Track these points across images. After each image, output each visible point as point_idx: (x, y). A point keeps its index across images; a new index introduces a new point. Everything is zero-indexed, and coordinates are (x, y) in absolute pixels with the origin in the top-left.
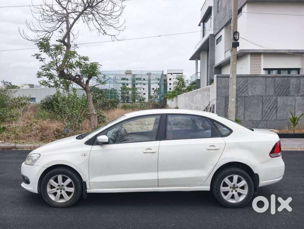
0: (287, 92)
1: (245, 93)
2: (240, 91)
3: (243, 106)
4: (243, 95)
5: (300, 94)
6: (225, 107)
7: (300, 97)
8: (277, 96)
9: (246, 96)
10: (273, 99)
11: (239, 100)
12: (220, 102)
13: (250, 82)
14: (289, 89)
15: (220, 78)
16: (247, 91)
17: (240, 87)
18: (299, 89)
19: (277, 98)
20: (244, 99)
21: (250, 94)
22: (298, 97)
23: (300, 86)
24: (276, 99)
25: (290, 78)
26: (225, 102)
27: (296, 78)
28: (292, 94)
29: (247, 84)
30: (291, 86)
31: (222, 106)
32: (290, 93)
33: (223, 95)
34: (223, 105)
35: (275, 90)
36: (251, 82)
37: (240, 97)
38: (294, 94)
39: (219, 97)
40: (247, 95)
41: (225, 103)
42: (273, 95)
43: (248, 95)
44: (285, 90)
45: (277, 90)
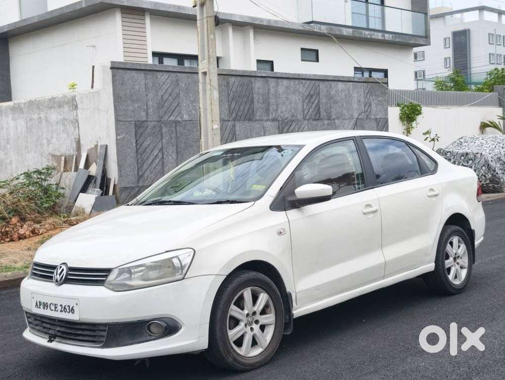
0: (250, 111)
1: (175, 114)
2: (165, 109)
3: (173, 146)
4: (172, 118)
5: (271, 115)
6: (137, 152)
7: (271, 123)
8: (234, 120)
9: (178, 121)
10: (228, 128)
11: (165, 132)
12: (124, 138)
13: (183, 85)
14: (253, 103)
15: (120, 71)
16: (178, 108)
17: (165, 98)
18: (269, 105)
19: (234, 126)
20: (174, 129)
21: (186, 117)
22: (269, 123)
23: (269, 98)
24: (234, 129)
25: (253, 79)
26: (136, 137)
27: (262, 79)
28: (258, 115)
29: (177, 90)
30: (256, 97)
31: (130, 150)
32: (255, 113)
33: (129, 119)
34: (132, 144)
35: (230, 106)
36: (185, 84)
37: (166, 123)
38: (261, 116)
39: (122, 123)
40: (179, 119)
41: (137, 141)
42: (227, 118)
43: (181, 118)
44: (247, 107)
45: (233, 105)
